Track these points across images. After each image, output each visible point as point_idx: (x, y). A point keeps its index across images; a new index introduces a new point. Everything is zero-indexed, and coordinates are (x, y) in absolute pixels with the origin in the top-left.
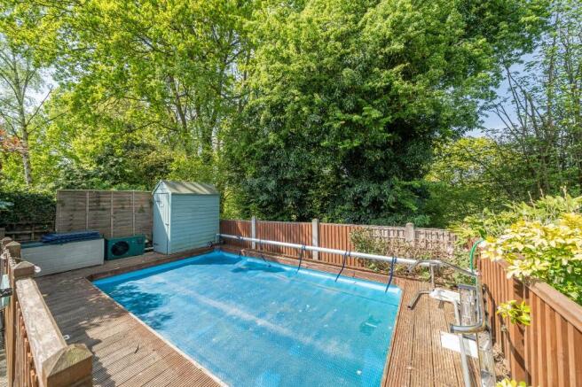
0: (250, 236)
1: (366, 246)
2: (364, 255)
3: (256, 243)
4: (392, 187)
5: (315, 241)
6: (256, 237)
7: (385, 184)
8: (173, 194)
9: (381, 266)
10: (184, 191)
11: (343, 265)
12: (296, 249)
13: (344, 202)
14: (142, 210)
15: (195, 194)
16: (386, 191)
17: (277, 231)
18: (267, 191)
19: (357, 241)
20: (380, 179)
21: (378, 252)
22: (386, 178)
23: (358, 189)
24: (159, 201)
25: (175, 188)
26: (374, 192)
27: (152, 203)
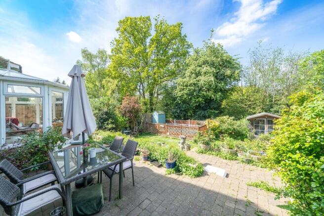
4: (208, 112)
5: (189, 124)
6: (176, 123)
8: (158, 115)
10: (160, 113)
14: (151, 118)
15: (162, 114)
16: (206, 113)
17: (181, 122)
19: (197, 124)
20: (204, 110)
22: (206, 110)
23: (199, 112)
24: (154, 116)
25: (158, 113)
26: (203, 113)
27: (152, 116)
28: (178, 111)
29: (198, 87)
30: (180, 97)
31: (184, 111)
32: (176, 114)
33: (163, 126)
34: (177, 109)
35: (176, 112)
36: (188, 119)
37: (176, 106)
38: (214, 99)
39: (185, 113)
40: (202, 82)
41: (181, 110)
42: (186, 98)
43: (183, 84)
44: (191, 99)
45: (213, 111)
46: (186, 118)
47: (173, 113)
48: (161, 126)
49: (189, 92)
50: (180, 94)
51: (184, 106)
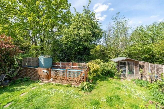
0: (60, 65)
1: (79, 65)
2: (79, 67)
3: (61, 66)
4: (84, 56)
5: (72, 65)
6: (61, 65)
7: (83, 56)
8: (45, 58)
9: (81, 68)
10: (47, 57)
11: (76, 68)
12: (69, 67)
13: (76, 59)
14: (37, 61)
15: (49, 58)
16: (83, 57)
17: (65, 64)
18: (63, 57)
19: (78, 65)
20: (82, 55)
21: (81, 66)
22: (83, 55)
23: (79, 57)
24: (41, 59)
25: (45, 57)
26: (81, 57)
27: (38, 59)
28: (64, 56)
29: (79, 38)
30: (66, 44)
31: (68, 55)
32: (62, 58)
33: (46, 71)
34: (63, 54)
35: (62, 56)
36: (70, 61)
37: (62, 51)
38: (89, 48)
39: (69, 57)
40: (82, 35)
41: (66, 55)
42: (70, 46)
43: (69, 33)
44: (74, 46)
45: (87, 56)
46: (69, 61)
47: (59, 57)
48: (43, 70)
49: (73, 40)
50: (65, 41)
51: (68, 52)
